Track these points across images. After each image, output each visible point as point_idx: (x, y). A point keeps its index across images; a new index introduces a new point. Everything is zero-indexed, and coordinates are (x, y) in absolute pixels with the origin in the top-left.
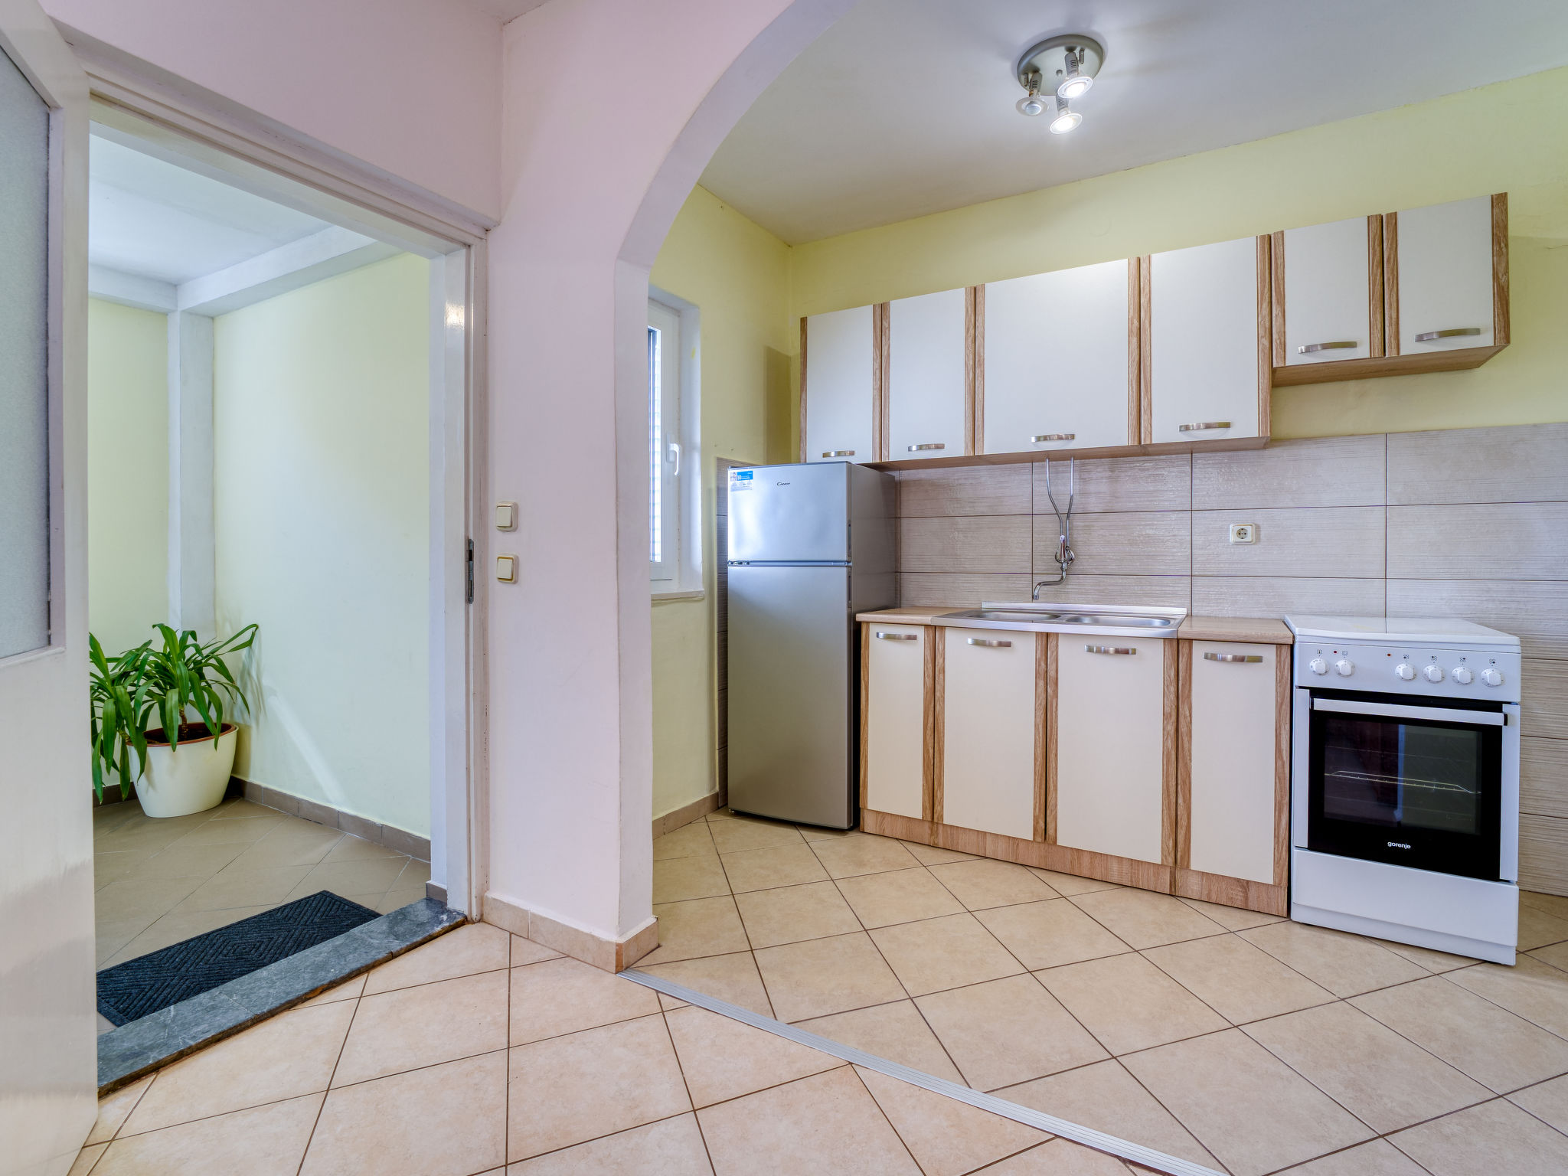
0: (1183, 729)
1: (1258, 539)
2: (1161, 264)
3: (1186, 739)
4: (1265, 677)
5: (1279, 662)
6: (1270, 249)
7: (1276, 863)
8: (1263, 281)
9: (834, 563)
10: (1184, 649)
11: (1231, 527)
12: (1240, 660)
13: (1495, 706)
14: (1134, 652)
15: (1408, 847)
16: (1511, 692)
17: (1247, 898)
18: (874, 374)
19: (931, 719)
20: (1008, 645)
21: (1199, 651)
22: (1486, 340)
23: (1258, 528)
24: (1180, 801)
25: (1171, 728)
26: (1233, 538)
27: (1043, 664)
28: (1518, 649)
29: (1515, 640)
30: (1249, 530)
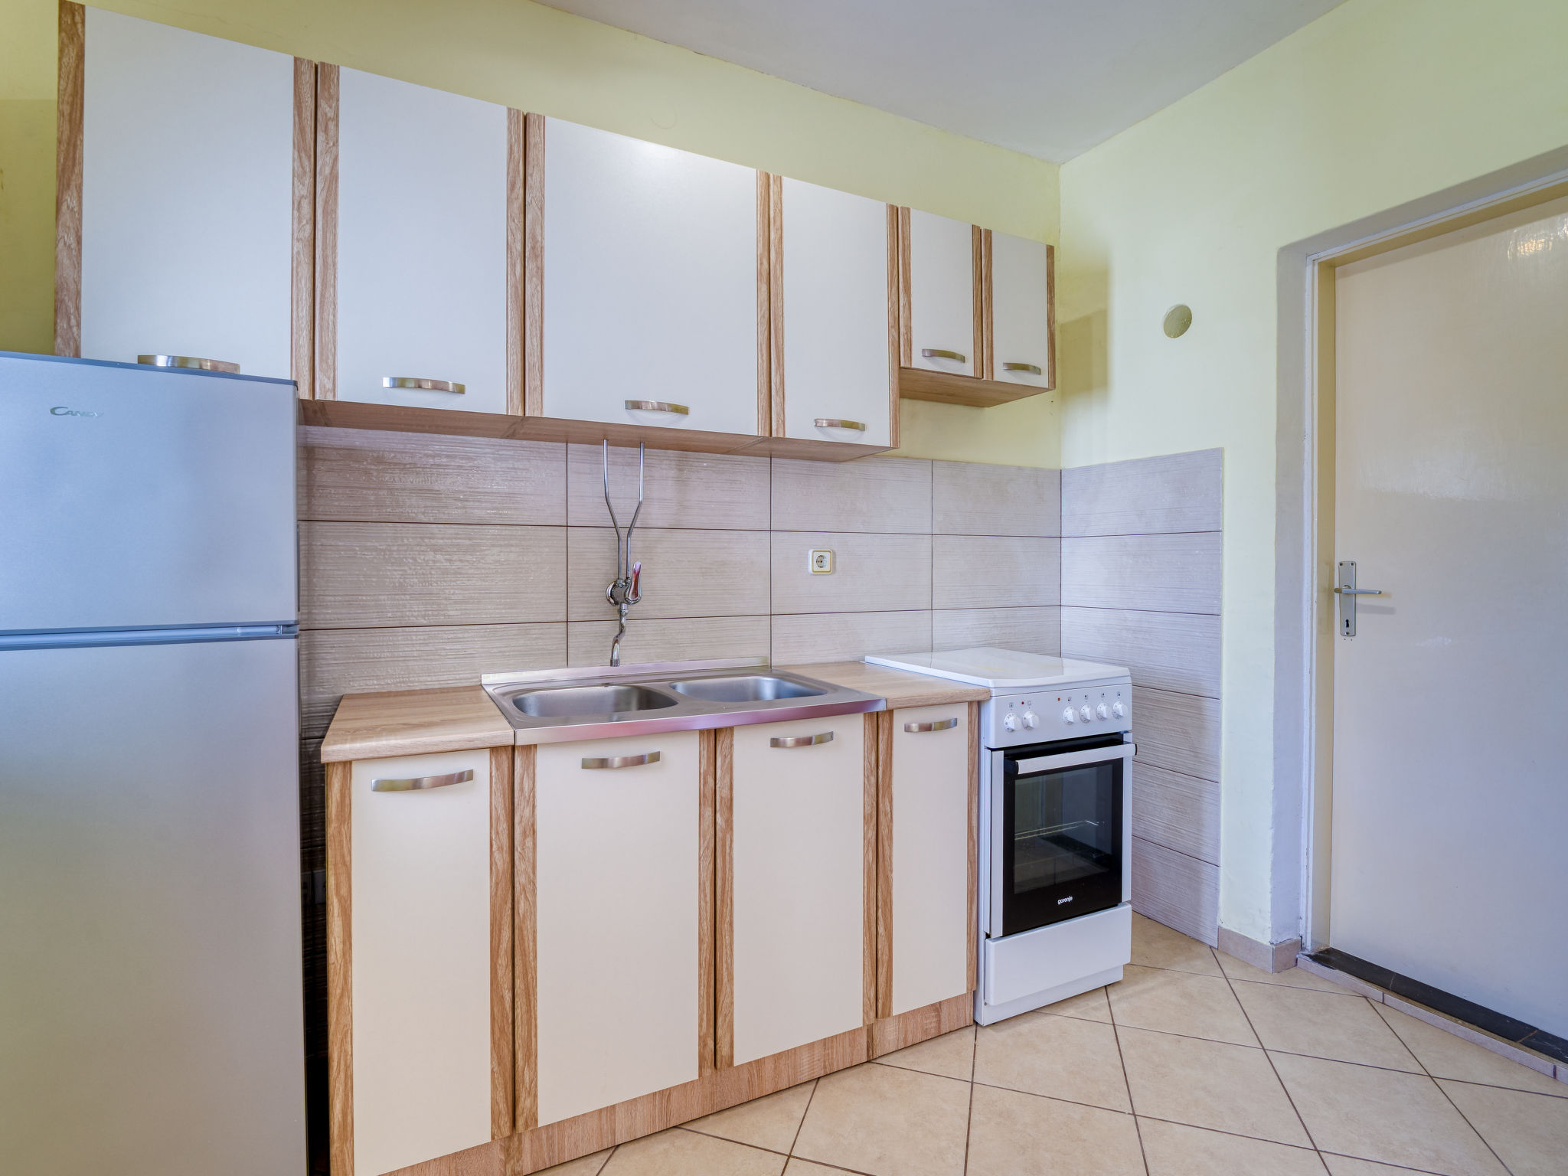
0: (883, 831)
2: (795, 192)
3: (886, 844)
4: (957, 741)
5: (970, 722)
6: (898, 219)
10: (884, 724)
11: (810, 553)
12: (927, 728)
14: (830, 737)
15: (1070, 899)
17: (939, 1022)
19: (506, 934)
20: (655, 757)
21: (900, 720)
24: (881, 930)
25: (872, 834)
26: (811, 566)
27: (711, 781)
28: (1129, 680)
29: (1125, 671)
30: (827, 555)
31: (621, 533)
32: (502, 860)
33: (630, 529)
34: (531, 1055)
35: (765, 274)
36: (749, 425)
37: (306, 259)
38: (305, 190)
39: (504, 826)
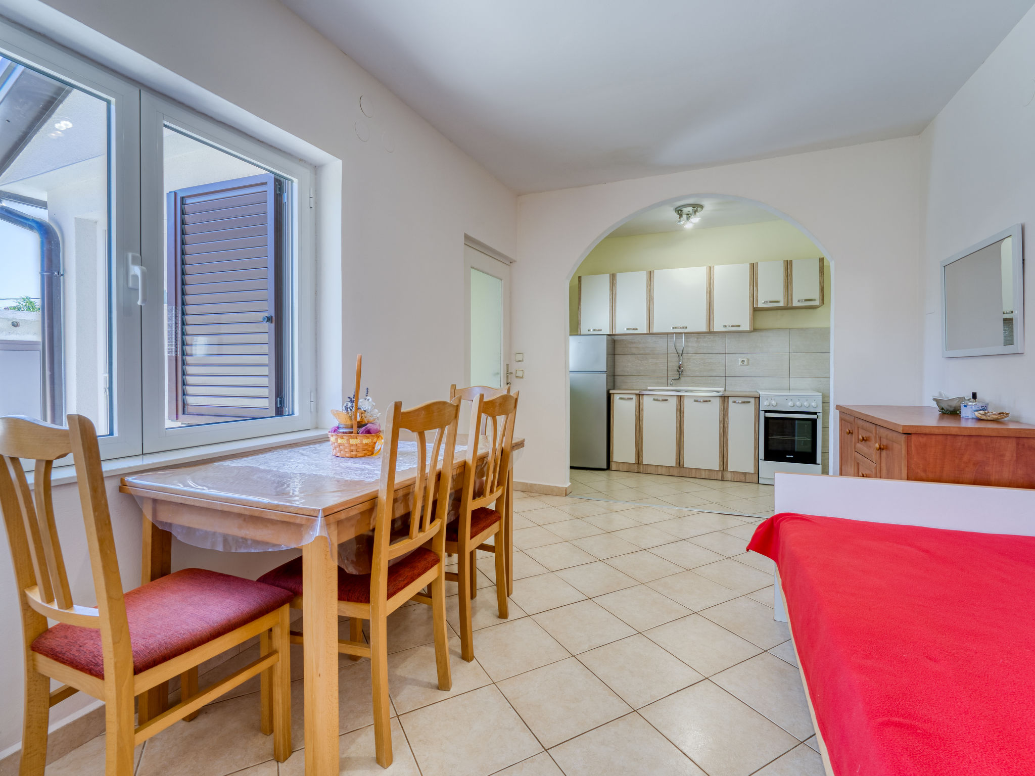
0: (726, 425)
1: (748, 364)
2: (718, 269)
3: (726, 429)
4: (751, 408)
5: (755, 403)
6: (753, 267)
7: (755, 466)
8: (751, 278)
9: (601, 372)
10: (726, 400)
11: (739, 359)
12: (744, 402)
13: (815, 413)
14: (710, 401)
15: (792, 456)
16: (819, 409)
17: (746, 478)
18: (610, 300)
19: (638, 427)
20: (666, 400)
21: (731, 400)
22: (817, 303)
23: (748, 360)
24: (725, 449)
25: (722, 426)
26: (740, 363)
27: (679, 407)
28: (821, 397)
29: (820, 394)
30: (746, 360)
31: (680, 355)
32: (637, 414)
33: (682, 354)
34: (642, 450)
35: (709, 292)
36: (704, 329)
37: (611, 309)
38: (611, 297)
39: (638, 408)
